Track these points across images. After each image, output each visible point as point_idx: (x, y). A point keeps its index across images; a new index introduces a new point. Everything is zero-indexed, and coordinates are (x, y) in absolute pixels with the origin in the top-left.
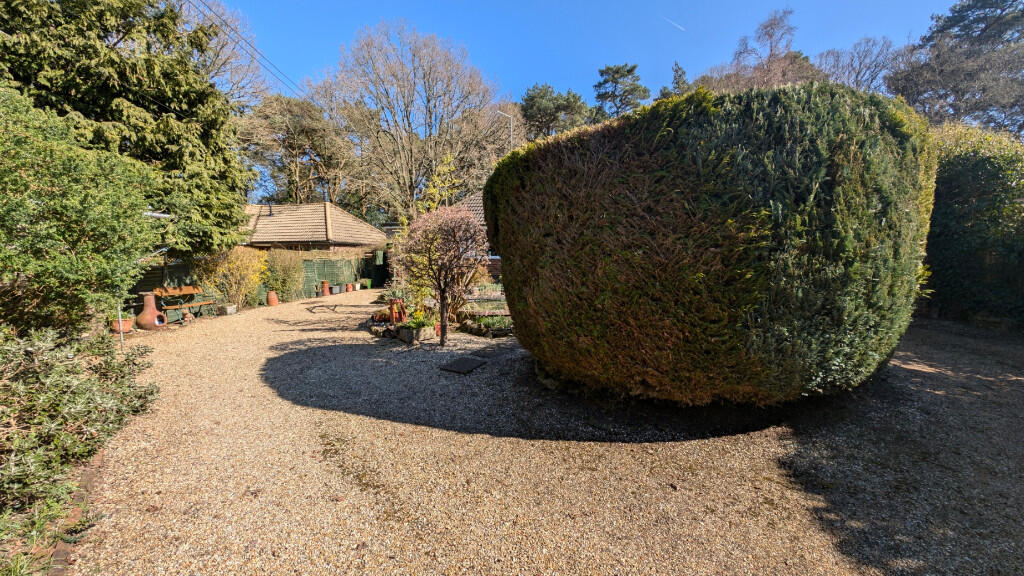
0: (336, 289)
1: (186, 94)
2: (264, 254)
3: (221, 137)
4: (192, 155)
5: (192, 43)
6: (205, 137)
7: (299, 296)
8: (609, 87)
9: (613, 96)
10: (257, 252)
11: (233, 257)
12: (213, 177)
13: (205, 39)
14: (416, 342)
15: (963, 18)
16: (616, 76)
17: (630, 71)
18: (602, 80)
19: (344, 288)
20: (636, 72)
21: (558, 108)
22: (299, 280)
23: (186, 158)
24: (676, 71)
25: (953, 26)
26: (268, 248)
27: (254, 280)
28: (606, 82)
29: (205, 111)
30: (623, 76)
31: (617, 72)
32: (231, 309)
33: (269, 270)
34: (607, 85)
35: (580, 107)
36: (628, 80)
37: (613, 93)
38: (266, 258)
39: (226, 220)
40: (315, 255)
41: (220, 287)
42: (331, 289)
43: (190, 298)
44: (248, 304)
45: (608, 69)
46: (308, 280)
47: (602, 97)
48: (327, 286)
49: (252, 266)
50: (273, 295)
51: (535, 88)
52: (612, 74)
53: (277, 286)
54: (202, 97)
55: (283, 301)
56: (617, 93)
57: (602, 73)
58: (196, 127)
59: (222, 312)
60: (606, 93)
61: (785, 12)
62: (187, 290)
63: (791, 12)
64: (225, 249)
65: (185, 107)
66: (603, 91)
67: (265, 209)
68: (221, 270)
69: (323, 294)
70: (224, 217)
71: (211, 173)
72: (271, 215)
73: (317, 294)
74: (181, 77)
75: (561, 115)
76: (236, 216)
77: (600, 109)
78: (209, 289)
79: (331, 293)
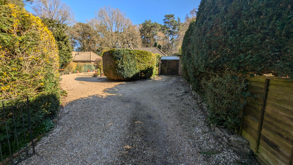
0: (91, 71)
1: (62, 37)
2: (76, 63)
3: (67, 43)
4: (64, 47)
5: (62, 27)
6: (65, 44)
7: (83, 72)
10: (75, 63)
11: (70, 64)
12: (67, 51)
13: (65, 26)
14: (97, 77)
17: (172, 16)
18: (165, 18)
19: (93, 71)
20: (174, 16)
21: (152, 27)
22: (83, 68)
23: (63, 48)
26: (77, 62)
27: (74, 68)
28: (166, 19)
29: (65, 39)
31: (169, 16)
32: (70, 73)
33: (77, 66)
34: (167, 20)
36: (172, 19)
37: (168, 22)
38: (76, 64)
39: (69, 58)
40: (87, 64)
41: (68, 69)
42: (90, 71)
43: (63, 71)
44: (73, 73)
45: (167, 15)
46: (85, 69)
47: (165, 23)
48: (89, 70)
49: (74, 65)
50: (78, 71)
51: (146, 21)
53: (79, 69)
54: (64, 37)
55: (80, 73)
57: (165, 16)
58: (64, 42)
59: (69, 74)
62: (63, 69)
64: (69, 62)
65: (62, 39)
66: (165, 21)
67: (77, 53)
68: (68, 66)
69: (88, 72)
70: (69, 57)
71: (66, 50)
72: (78, 54)
73: (87, 72)
74: (61, 34)
76: (71, 57)
78: (66, 69)
79: (90, 72)
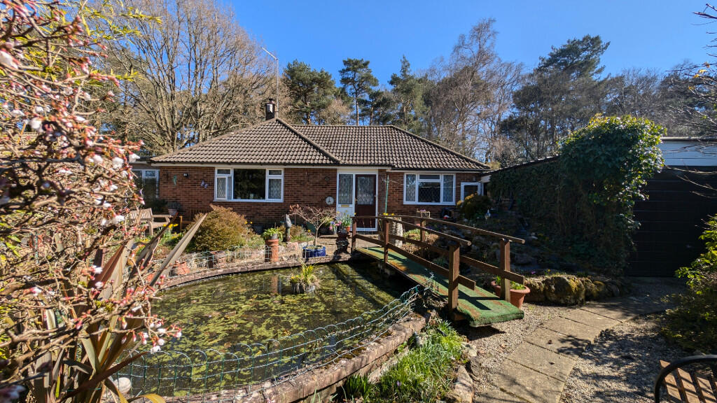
8: (350, 75)
9: (353, 82)
15: (556, 61)
16: (355, 66)
17: (366, 64)
18: (345, 68)
20: (369, 66)
21: (314, 81)
24: (404, 63)
25: (550, 64)
28: (348, 70)
30: (360, 67)
31: (356, 64)
34: (350, 72)
35: (330, 83)
36: (364, 71)
37: (353, 78)
45: (350, 61)
47: (345, 81)
51: (295, 63)
52: (352, 65)
56: (355, 79)
57: (345, 63)
60: (348, 78)
61: (489, 21)
63: (494, 21)
66: (345, 76)
75: (316, 87)
77: (343, 89)
